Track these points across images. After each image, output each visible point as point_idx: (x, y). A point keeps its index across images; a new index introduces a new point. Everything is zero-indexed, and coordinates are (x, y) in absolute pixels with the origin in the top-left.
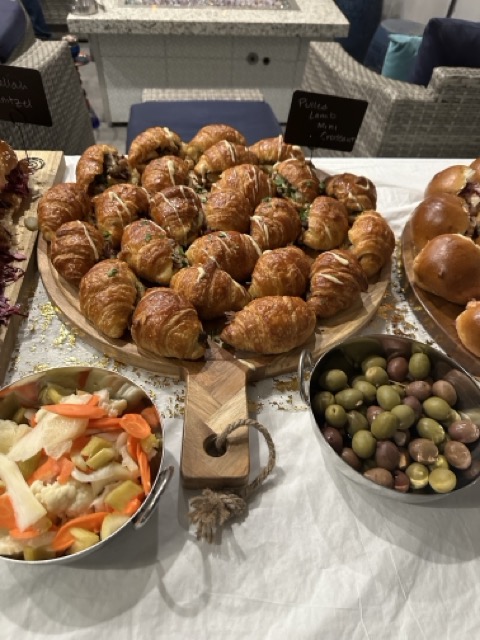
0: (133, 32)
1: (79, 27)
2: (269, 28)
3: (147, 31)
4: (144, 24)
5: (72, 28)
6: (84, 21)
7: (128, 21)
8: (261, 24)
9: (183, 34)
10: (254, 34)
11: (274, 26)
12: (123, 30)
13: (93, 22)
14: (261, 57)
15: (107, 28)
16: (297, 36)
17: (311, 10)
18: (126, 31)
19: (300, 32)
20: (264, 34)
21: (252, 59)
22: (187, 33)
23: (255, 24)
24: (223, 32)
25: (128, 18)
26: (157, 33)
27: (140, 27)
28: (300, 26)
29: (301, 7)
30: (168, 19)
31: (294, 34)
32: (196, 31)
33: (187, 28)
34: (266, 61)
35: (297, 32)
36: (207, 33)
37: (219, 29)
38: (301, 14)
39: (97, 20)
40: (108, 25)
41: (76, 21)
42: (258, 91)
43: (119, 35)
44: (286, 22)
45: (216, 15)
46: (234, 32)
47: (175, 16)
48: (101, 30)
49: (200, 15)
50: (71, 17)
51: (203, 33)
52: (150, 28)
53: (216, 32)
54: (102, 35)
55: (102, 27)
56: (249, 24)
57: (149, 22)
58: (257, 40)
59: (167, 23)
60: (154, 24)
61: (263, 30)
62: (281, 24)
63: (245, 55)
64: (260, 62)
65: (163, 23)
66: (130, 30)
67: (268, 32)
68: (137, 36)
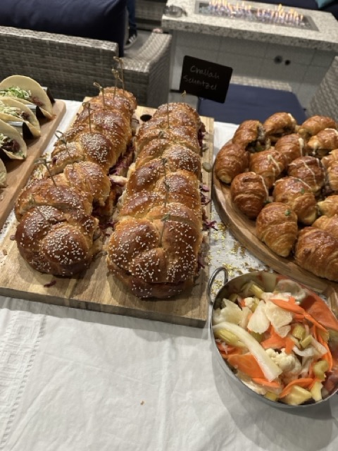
0: (204, 32)
1: (168, 25)
2: (297, 41)
3: (212, 33)
4: (211, 28)
5: (164, 25)
6: (172, 21)
7: (202, 25)
8: (291, 37)
9: (236, 38)
10: (285, 43)
11: (301, 40)
12: (197, 30)
13: (178, 22)
14: (285, 59)
15: (187, 27)
16: (316, 49)
17: (327, 32)
18: (199, 31)
19: (318, 47)
20: (292, 44)
21: (278, 60)
22: (239, 37)
23: (288, 37)
24: (264, 40)
25: (202, 22)
26: (219, 34)
27: (208, 29)
28: (319, 42)
29: (319, 29)
30: (228, 26)
31: (313, 47)
32: (246, 37)
33: (240, 34)
34: (288, 63)
35: (316, 46)
36: (253, 39)
37: (262, 37)
38: (320, 34)
39: (181, 22)
40: (187, 25)
41: (168, 21)
42: (288, 84)
43: (193, 33)
44: (310, 38)
45: (261, 28)
46: (271, 41)
47: (233, 25)
48: (182, 28)
49: (250, 26)
50: (164, 17)
51: (250, 39)
52: (215, 31)
53: (259, 39)
54: (182, 32)
55: (183, 26)
56: (284, 37)
57: (215, 27)
58: (285, 48)
59: (227, 29)
60: (219, 28)
61: (292, 42)
62: (306, 39)
63: (274, 57)
64: (283, 63)
65: (225, 29)
66: (201, 31)
67: (295, 44)
68: (205, 35)
